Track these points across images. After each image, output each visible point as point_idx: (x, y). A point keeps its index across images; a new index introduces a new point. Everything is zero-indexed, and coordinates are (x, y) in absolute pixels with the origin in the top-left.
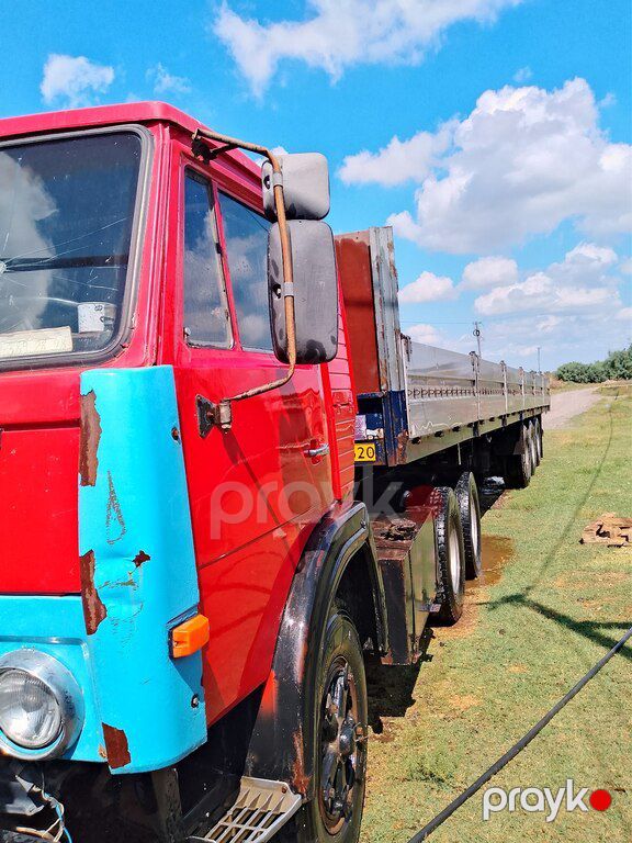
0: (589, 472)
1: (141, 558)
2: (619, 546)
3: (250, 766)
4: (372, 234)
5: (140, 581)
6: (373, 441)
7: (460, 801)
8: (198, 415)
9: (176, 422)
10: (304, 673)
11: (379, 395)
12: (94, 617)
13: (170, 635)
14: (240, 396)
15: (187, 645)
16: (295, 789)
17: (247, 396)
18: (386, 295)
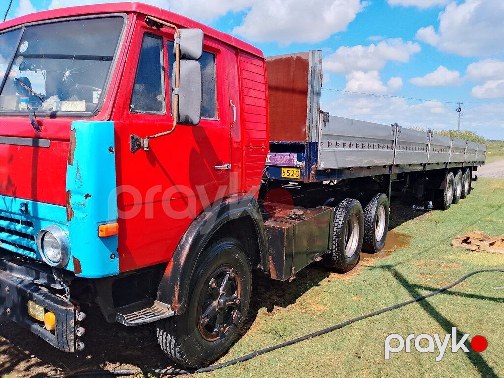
0: (493, 207)
1: (87, 196)
2: (473, 251)
3: (158, 296)
4: (310, 54)
5: (87, 205)
6: (299, 168)
7: (283, 346)
8: (131, 143)
9: (113, 145)
10: (185, 262)
11: (304, 143)
12: (70, 215)
13: (99, 228)
14: (152, 137)
15: (104, 233)
16: (173, 309)
17: (154, 137)
18: (315, 88)
